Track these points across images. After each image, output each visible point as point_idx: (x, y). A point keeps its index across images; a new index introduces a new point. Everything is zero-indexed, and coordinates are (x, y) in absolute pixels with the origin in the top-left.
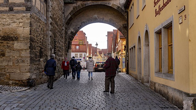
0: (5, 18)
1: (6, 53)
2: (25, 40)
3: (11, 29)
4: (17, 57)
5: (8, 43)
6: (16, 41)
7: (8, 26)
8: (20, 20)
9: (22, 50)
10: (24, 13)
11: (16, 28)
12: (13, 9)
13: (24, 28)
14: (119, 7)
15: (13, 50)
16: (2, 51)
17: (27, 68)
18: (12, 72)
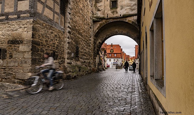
0: (14, 25)
1: (14, 55)
2: (28, 43)
3: (18, 34)
4: (21, 58)
5: (15, 46)
6: (21, 44)
7: (15, 31)
8: (25, 25)
9: (25, 52)
10: (28, 19)
11: (22, 32)
12: (20, 16)
13: (27, 32)
14: (133, 22)
15: (19, 52)
16: (11, 53)
17: (28, 69)
18: (17, 72)
